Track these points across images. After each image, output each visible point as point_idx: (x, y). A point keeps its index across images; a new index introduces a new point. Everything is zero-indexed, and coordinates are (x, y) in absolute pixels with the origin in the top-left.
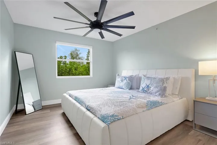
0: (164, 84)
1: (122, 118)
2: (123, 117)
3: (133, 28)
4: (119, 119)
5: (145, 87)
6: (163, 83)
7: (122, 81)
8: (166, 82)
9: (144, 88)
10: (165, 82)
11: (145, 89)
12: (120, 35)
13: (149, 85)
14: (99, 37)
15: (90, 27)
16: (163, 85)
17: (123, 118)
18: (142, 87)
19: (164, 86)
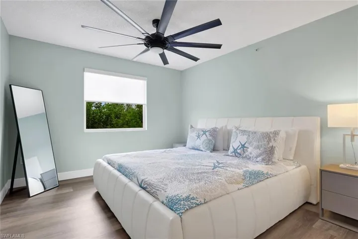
0: (271, 142)
1: (203, 201)
2: (205, 200)
3: (218, 47)
4: (198, 205)
5: (239, 147)
6: (269, 141)
7: (198, 137)
8: (274, 139)
9: (237, 148)
10: (272, 140)
11: (239, 151)
12: (196, 59)
13: (245, 143)
14: (159, 61)
15: (145, 44)
16: (269, 144)
17: (205, 203)
18: (233, 148)
19: (271, 144)
